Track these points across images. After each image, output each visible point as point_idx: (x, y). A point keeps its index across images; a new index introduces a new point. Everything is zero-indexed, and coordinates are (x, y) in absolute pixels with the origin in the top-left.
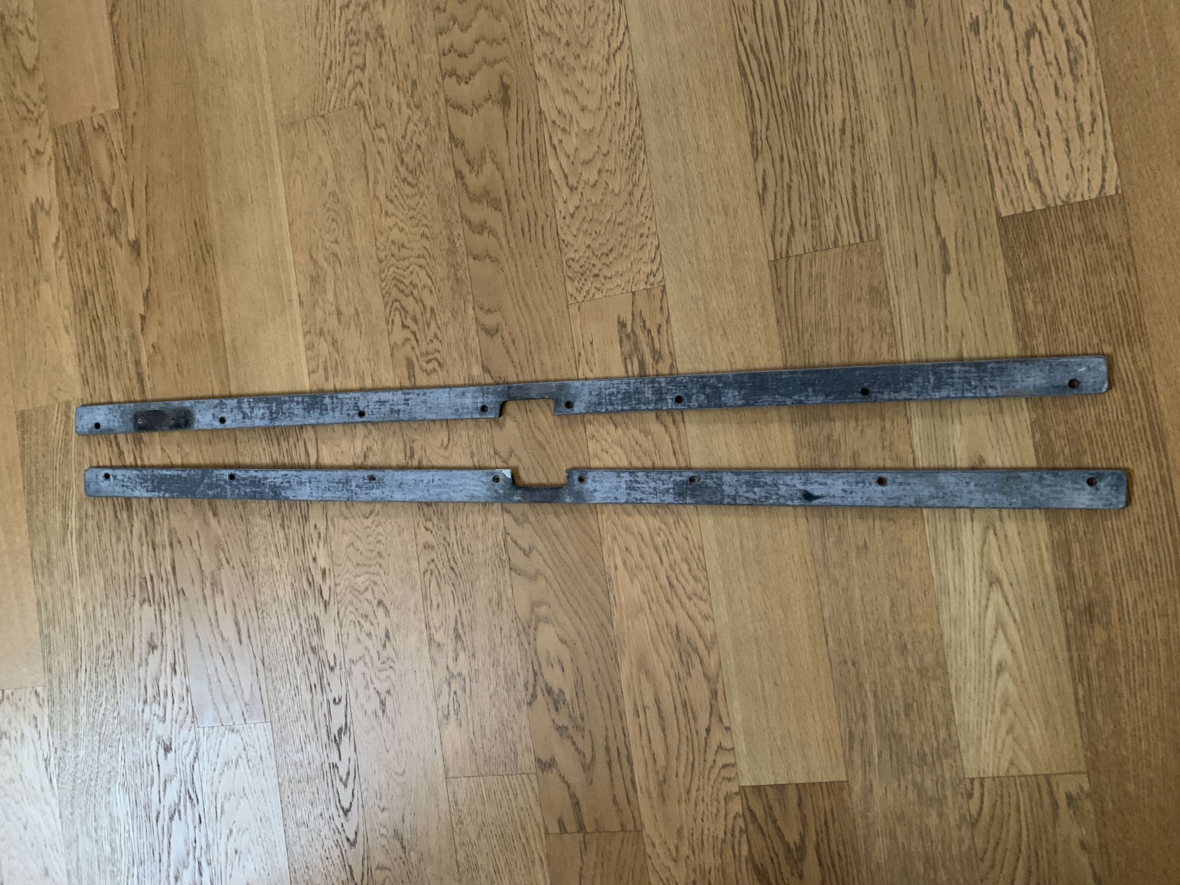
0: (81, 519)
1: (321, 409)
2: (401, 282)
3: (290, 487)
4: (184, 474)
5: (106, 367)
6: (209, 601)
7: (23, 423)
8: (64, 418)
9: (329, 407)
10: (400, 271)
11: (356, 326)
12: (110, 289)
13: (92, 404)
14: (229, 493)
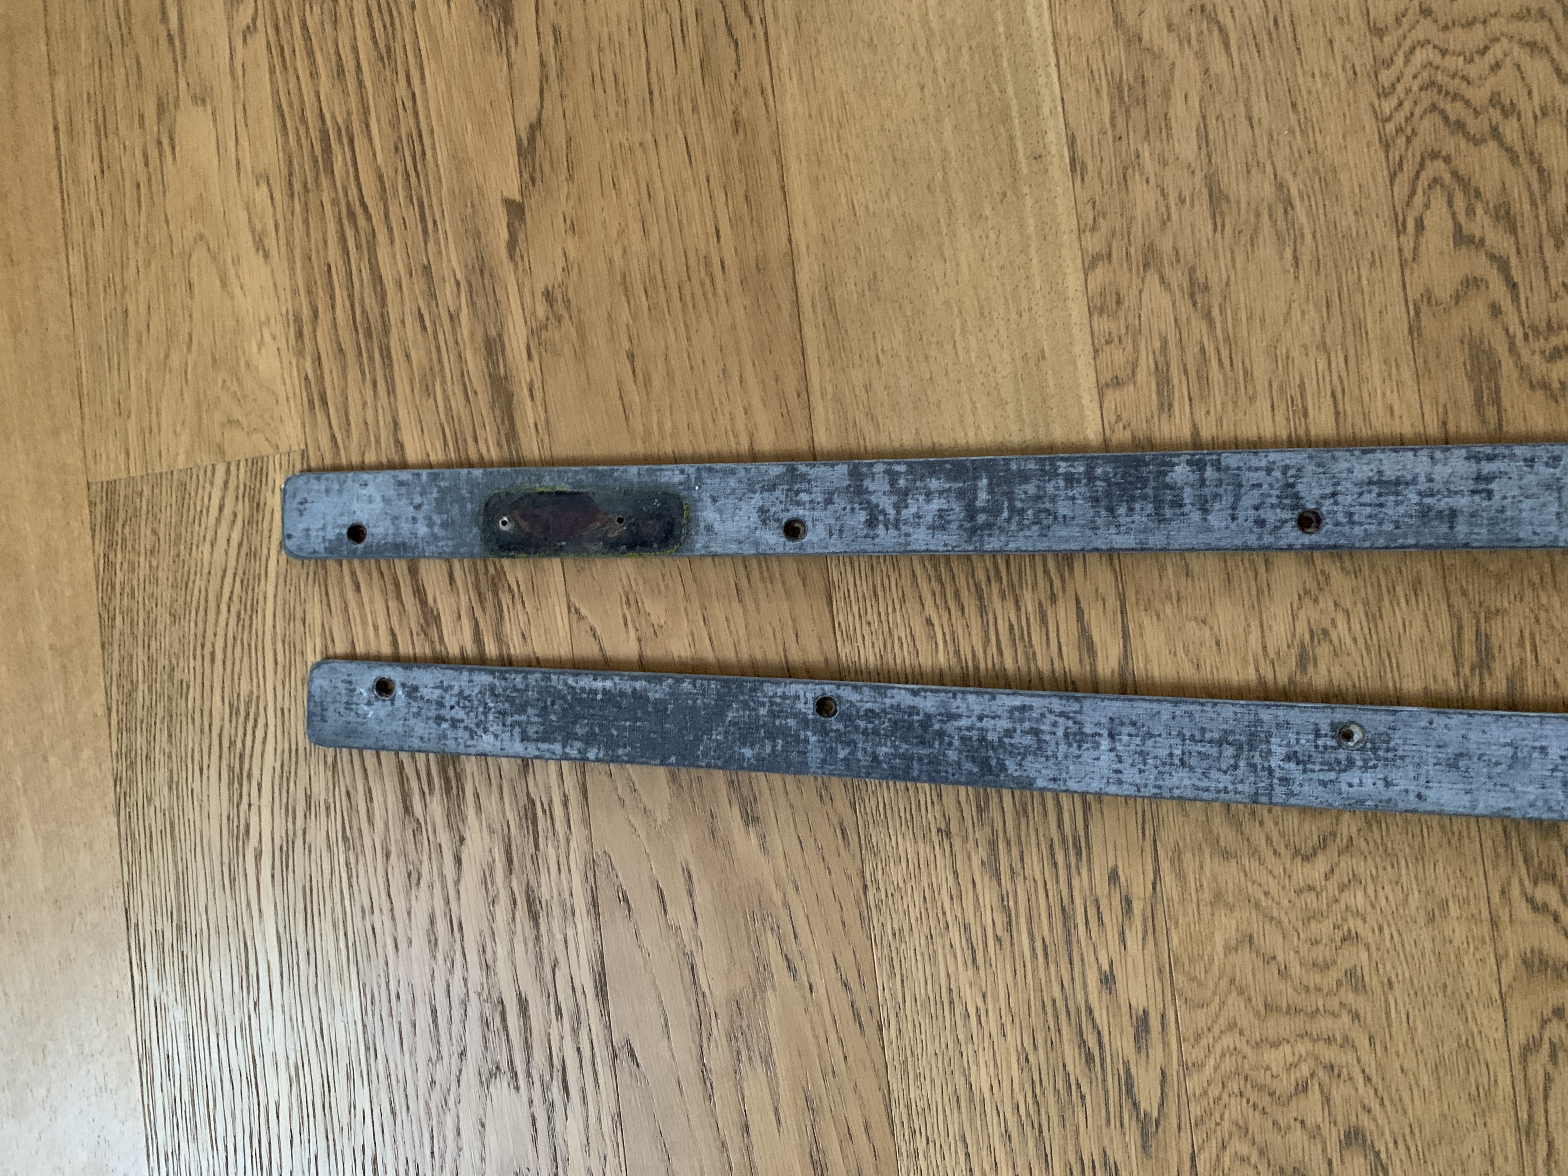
0: (289, 811)
1: (1158, 503)
2: (1456, 97)
3: (1040, 748)
4: (658, 692)
5: (386, 355)
6: (723, 1090)
7: (109, 518)
8: (243, 509)
9: (1188, 495)
10: (1453, 63)
11: (1280, 239)
12: (407, 123)
13: (337, 468)
14: (815, 755)
